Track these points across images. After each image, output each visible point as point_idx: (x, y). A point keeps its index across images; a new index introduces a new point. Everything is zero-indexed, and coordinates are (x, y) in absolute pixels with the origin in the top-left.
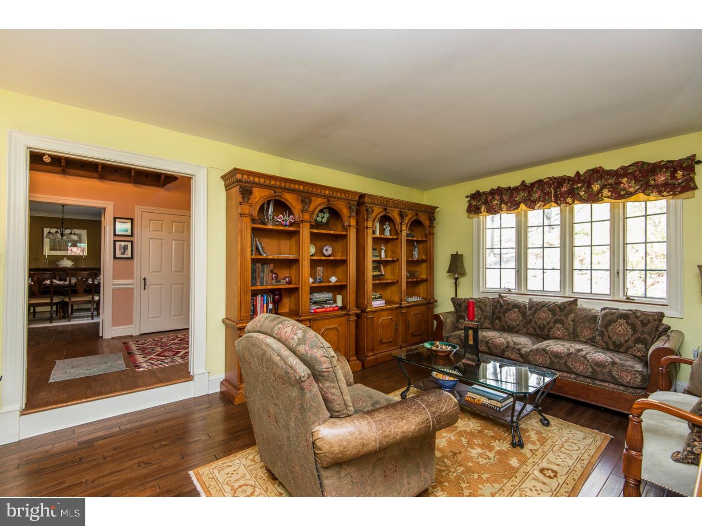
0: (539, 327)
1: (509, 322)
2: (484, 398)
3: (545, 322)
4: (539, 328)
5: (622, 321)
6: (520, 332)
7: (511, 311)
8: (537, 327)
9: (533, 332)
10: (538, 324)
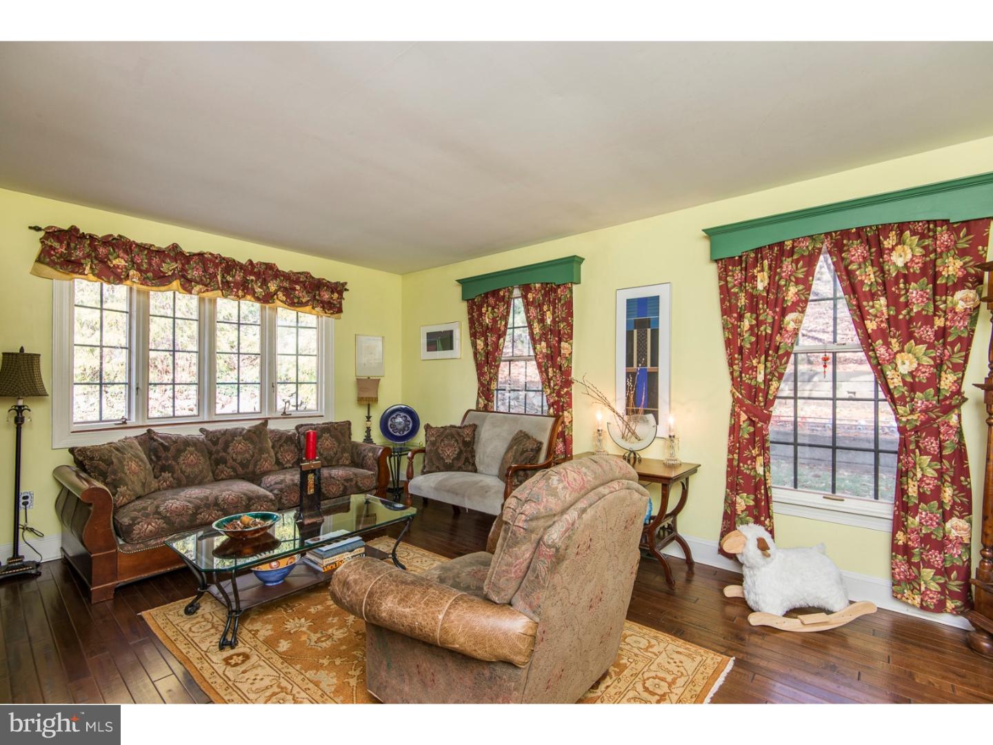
0: (241, 464)
1: (189, 470)
2: (344, 554)
3: (247, 455)
4: (241, 466)
5: (326, 435)
6: (206, 480)
7: (186, 452)
8: (237, 465)
9: (232, 473)
10: (238, 461)
